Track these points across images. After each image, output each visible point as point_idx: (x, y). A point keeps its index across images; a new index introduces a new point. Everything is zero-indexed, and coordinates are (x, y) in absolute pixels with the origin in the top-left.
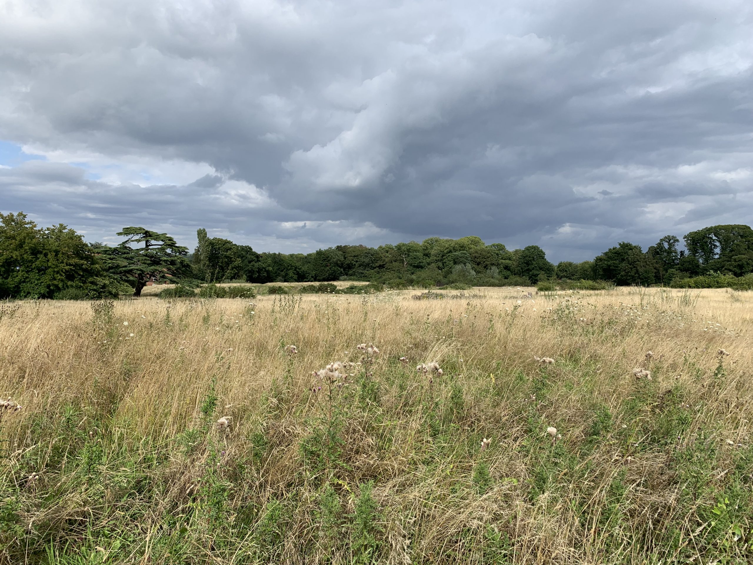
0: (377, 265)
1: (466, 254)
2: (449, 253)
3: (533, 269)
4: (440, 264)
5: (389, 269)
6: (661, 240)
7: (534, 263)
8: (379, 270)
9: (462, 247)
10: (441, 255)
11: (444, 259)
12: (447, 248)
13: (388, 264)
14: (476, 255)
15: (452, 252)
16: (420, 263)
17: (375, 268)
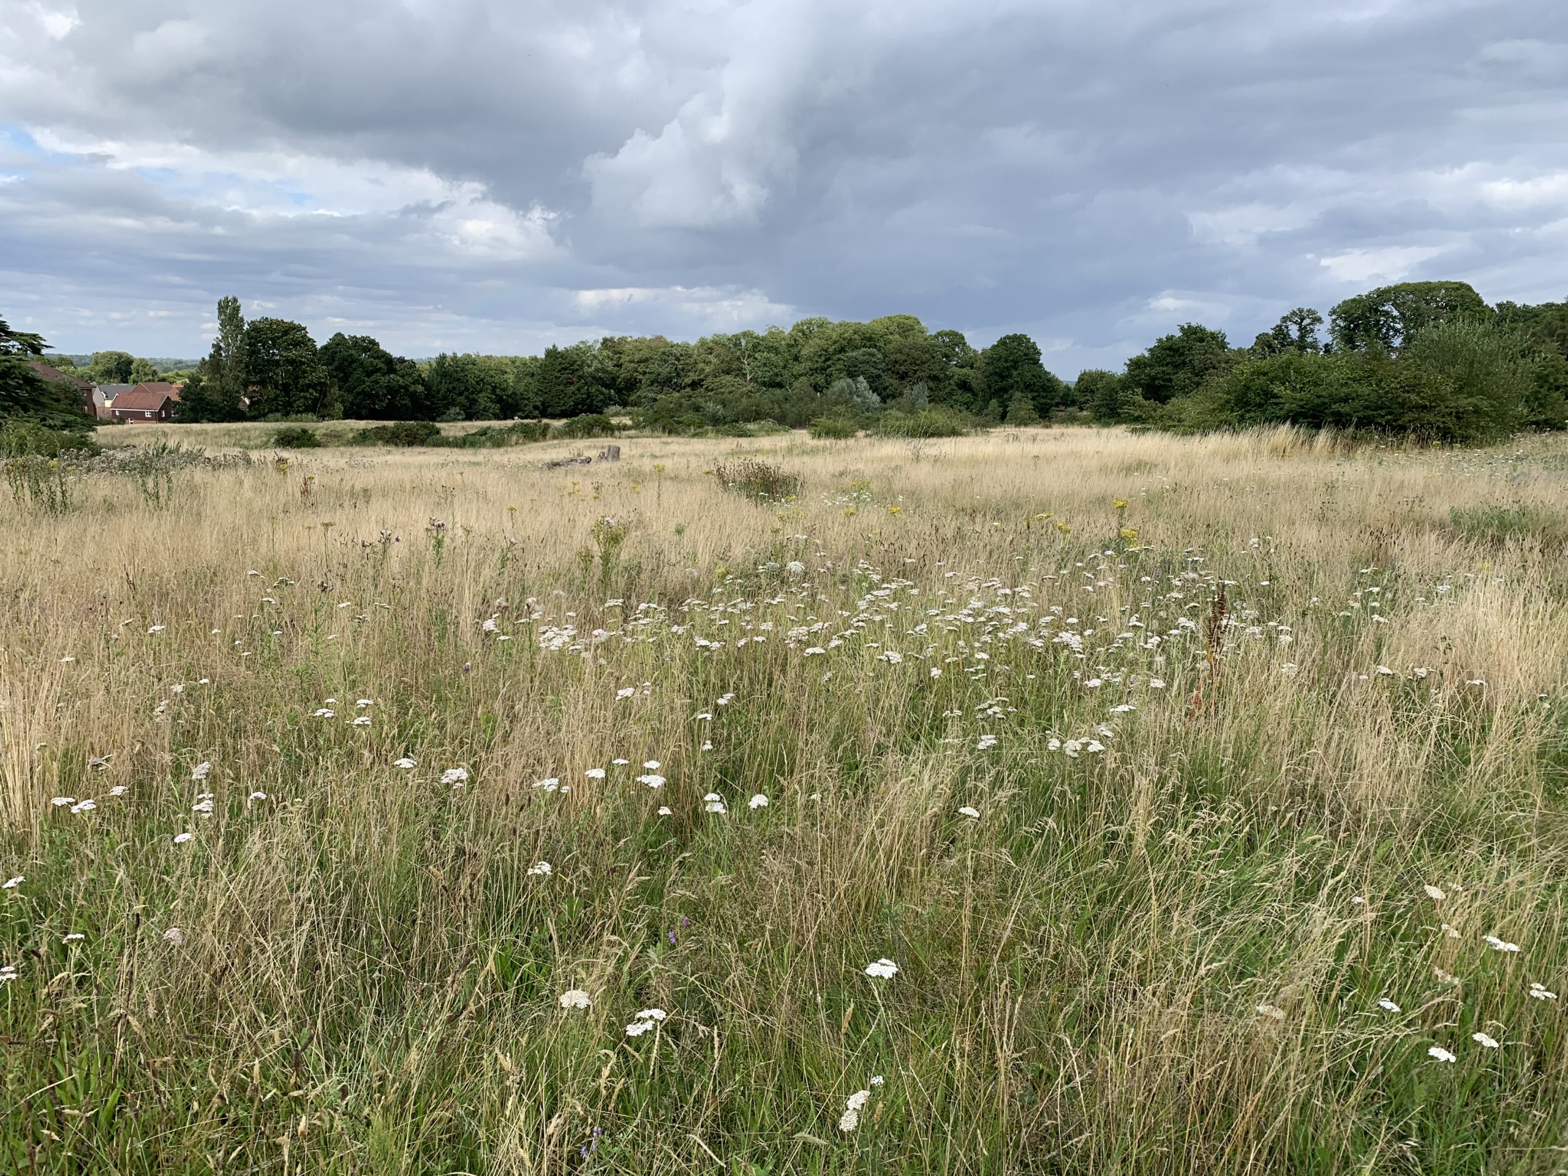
0: (688, 381)
1: (873, 355)
2: (840, 352)
3: (1012, 387)
4: (820, 379)
5: (712, 390)
6: (1285, 319)
7: (1015, 373)
8: (691, 393)
9: (870, 339)
10: (823, 358)
11: (829, 366)
12: (835, 342)
13: (710, 379)
14: (899, 356)
15: (845, 352)
16: (777, 375)
17: (685, 388)
